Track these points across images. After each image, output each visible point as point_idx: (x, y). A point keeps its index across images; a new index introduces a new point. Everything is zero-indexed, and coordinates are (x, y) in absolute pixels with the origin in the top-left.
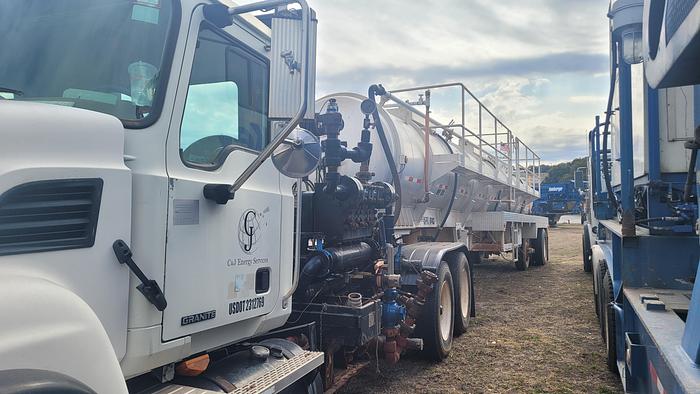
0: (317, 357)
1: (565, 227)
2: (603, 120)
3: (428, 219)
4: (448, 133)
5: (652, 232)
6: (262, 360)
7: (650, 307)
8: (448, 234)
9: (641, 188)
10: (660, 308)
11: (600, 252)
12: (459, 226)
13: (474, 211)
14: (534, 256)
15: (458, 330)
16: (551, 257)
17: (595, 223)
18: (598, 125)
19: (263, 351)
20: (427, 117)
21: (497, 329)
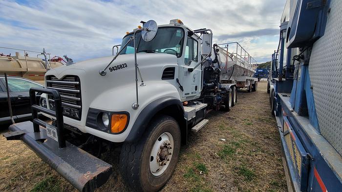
0: (206, 105)
1: (262, 82)
2: (276, 51)
3: (226, 78)
4: (232, 55)
5: (286, 79)
6: (195, 104)
7: (283, 96)
8: (230, 82)
9: (284, 69)
10: (286, 96)
11: (272, 86)
12: (233, 80)
13: (238, 76)
14: (253, 88)
15: (233, 105)
16: (258, 89)
17: (272, 79)
18: (275, 53)
19: (195, 103)
20: (227, 52)
21: (242, 105)
